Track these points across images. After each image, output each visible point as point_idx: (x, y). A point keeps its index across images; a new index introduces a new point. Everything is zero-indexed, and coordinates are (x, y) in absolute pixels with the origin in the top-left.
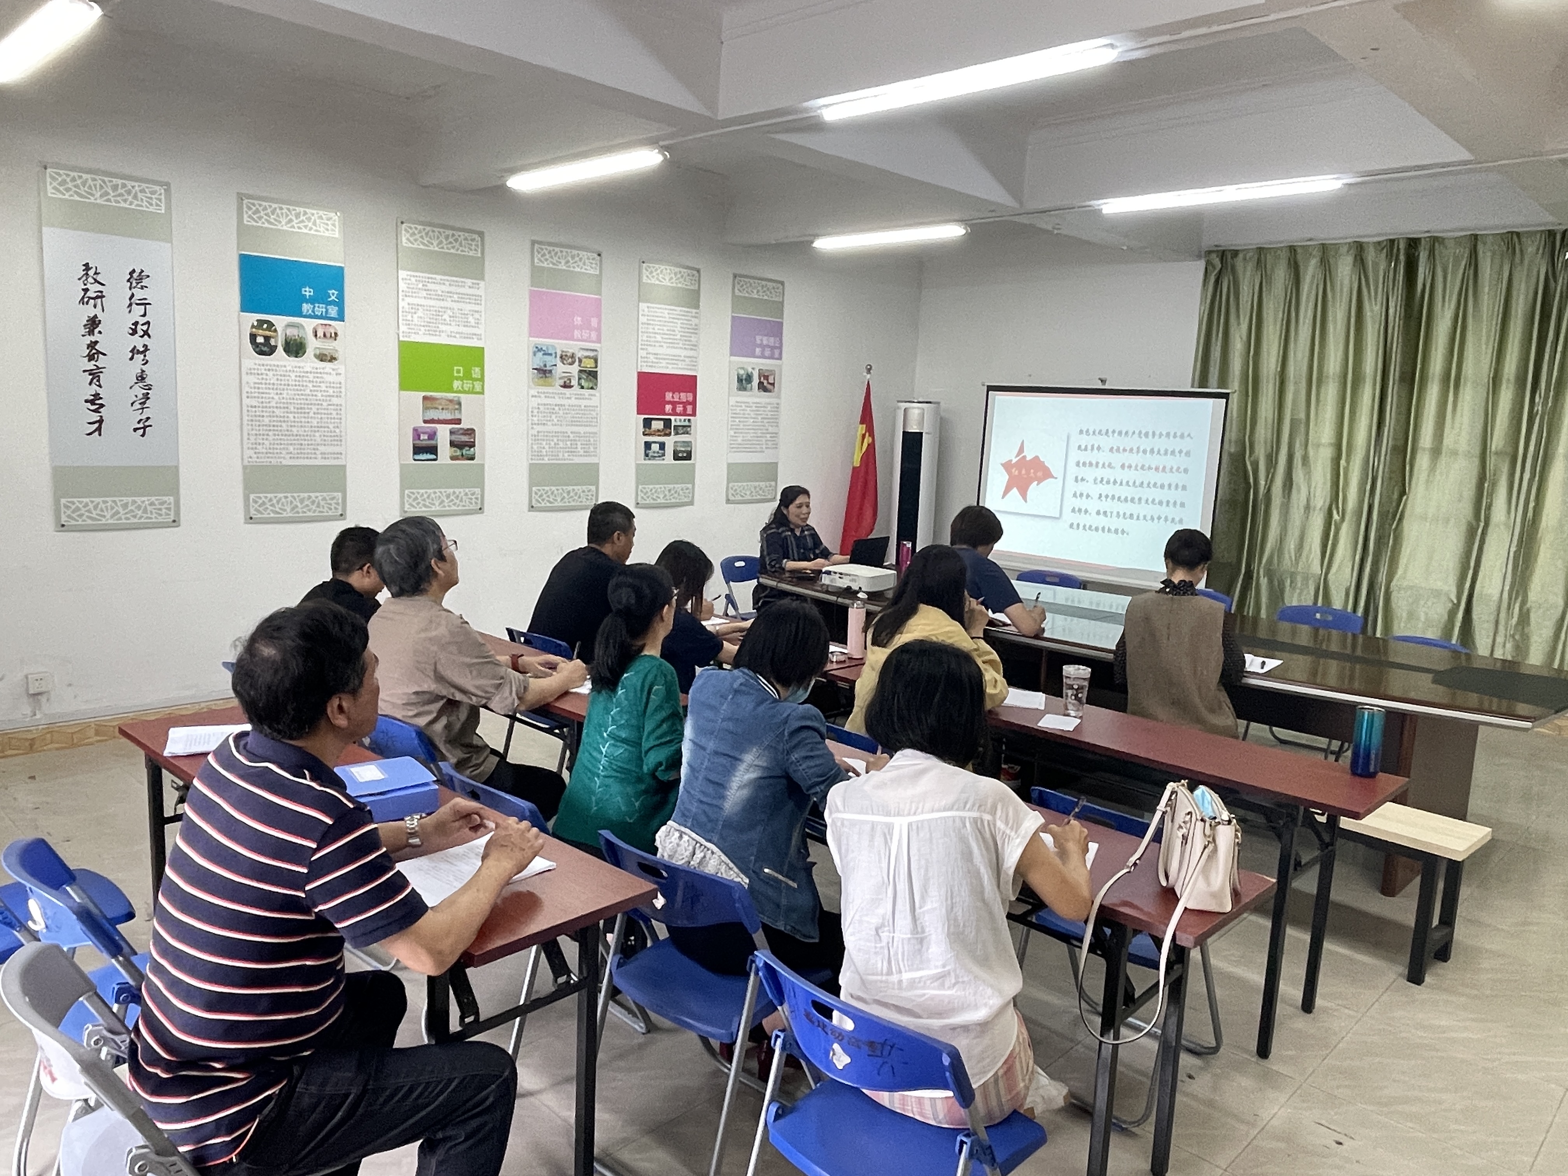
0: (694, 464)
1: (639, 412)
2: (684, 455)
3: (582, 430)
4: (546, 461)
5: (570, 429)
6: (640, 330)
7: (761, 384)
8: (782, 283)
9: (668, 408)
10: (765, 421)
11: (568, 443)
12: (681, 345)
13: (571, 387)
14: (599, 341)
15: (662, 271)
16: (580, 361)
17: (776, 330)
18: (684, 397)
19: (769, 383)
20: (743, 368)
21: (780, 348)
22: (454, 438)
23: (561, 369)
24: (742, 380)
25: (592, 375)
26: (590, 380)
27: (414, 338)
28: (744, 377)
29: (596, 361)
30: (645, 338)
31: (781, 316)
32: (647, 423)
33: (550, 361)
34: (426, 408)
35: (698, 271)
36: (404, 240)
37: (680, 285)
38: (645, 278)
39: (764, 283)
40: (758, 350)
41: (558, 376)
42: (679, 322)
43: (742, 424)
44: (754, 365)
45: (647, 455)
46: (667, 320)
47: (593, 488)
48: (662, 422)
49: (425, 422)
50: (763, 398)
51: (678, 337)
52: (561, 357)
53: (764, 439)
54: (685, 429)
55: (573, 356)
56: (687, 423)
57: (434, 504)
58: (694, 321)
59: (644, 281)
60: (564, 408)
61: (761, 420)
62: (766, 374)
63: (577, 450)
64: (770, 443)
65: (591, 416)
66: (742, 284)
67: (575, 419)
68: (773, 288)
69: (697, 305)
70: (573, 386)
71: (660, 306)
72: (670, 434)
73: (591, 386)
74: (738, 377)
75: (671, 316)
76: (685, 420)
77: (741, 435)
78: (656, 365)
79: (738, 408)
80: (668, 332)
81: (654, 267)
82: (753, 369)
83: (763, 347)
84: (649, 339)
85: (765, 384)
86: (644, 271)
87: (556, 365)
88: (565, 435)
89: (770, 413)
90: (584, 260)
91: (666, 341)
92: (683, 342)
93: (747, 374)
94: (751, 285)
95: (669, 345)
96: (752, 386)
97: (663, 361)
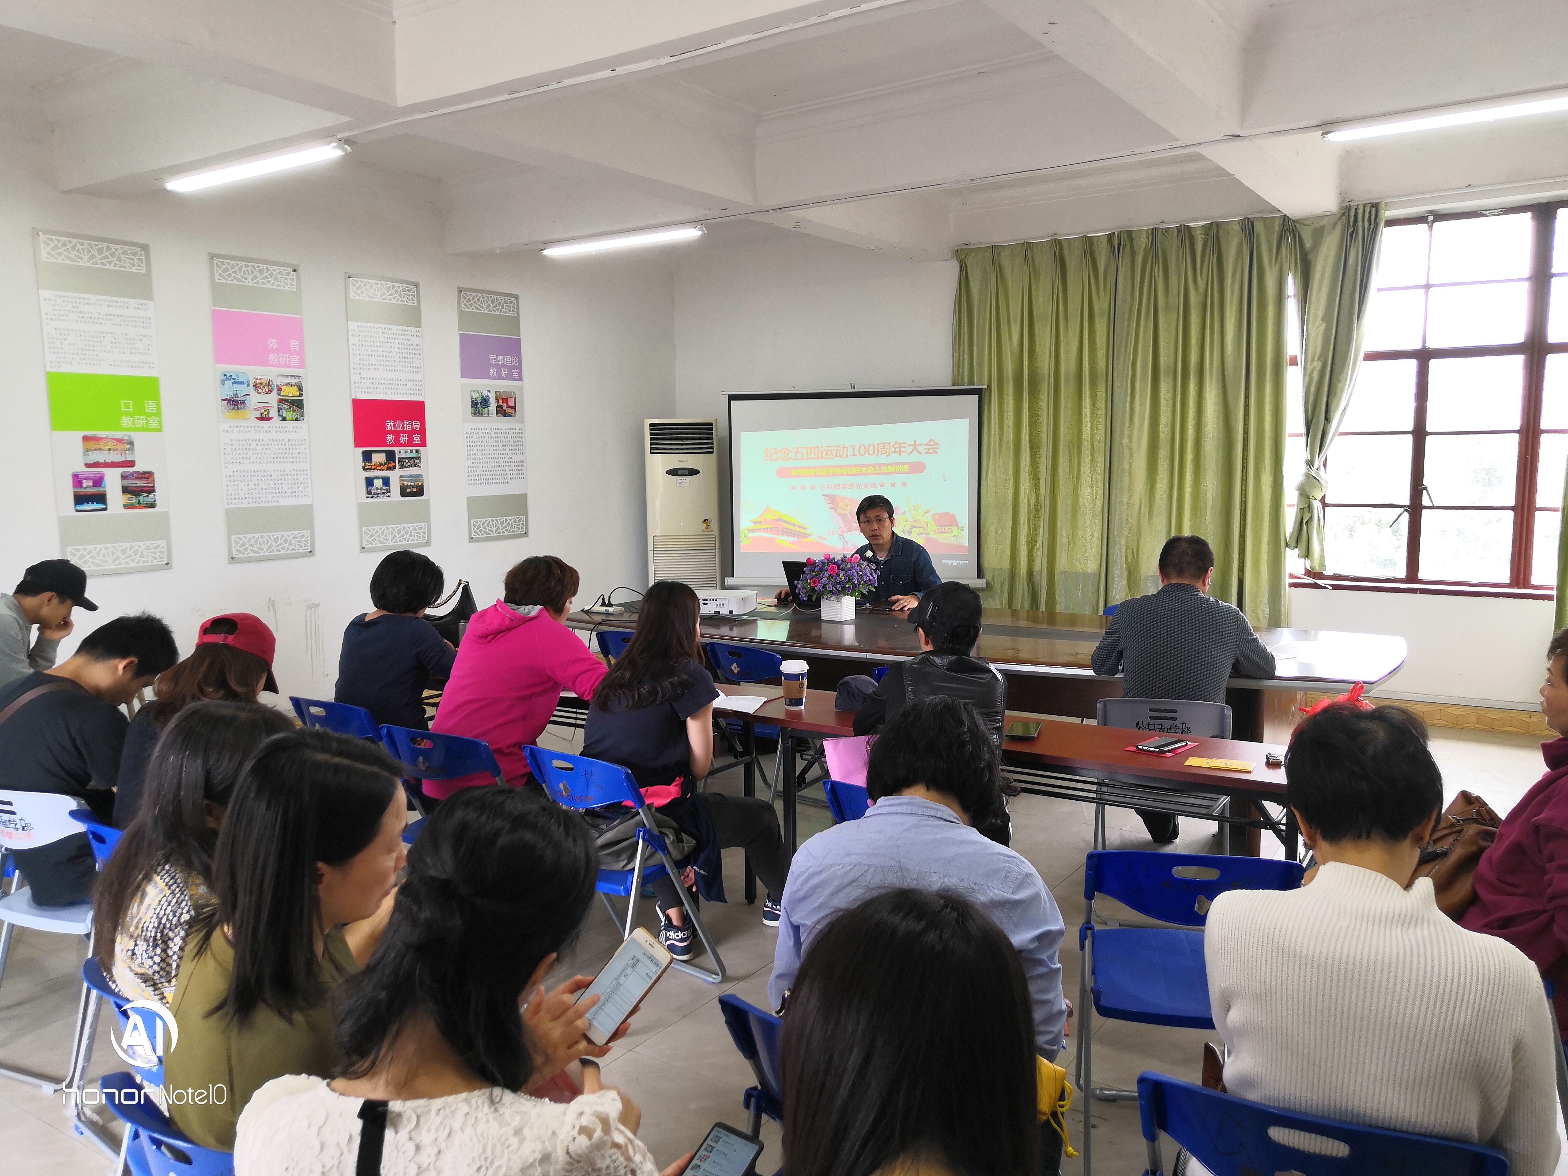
0: (427, 500)
1: (357, 445)
2: (414, 490)
3: (287, 467)
4: (245, 505)
5: (272, 467)
6: (351, 352)
7: (499, 408)
8: (516, 297)
9: (390, 438)
10: (507, 448)
11: (272, 483)
12: (400, 368)
13: (269, 419)
14: (302, 365)
15: (371, 287)
16: (279, 390)
17: (514, 347)
18: (410, 425)
20: (478, 392)
21: (519, 368)
22: (126, 483)
23: (255, 400)
24: (476, 404)
25: (297, 404)
26: (294, 411)
27: (66, 369)
28: (479, 401)
29: (300, 389)
30: (357, 361)
31: (518, 332)
32: (367, 457)
33: (242, 390)
34: (87, 451)
35: (416, 285)
36: (44, 255)
37: (395, 302)
38: (352, 294)
39: (494, 296)
40: (493, 371)
41: (252, 408)
42: (397, 342)
43: (480, 453)
44: (489, 387)
45: (369, 493)
46: (382, 340)
47: (307, 533)
48: (384, 455)
49: (88, 465)
50: (504, 423)
51: (398, 359)
52: (255, 386)
53: (507, 469)
54: (414, 461)
55: (269, 384)
56: (414, 455)
57: (106, 562)
58: (415, 341)
59: (352, 297)
60: (263, 443)
61: (502, 448)
62: (504, 397)
63: (283, 491)
64: (515, 473)
65: (298, 451)
66: (469, 299)
67: (277, 455)
68: (506, 302)
69: (417, 323)
70: (272, 418)
71: (372, 325)
72: (394, 467)
73: (295, 417)
74: (472, 401)
75: (386, 336)
76: (412, 452)
77: (480, 466)
78: (372, 390)
79: (475, 436)
80: (384, 354)
81: (362, 282)
82: (489, 391)
83: (499, 367)
84: (362, 362)
85: (505, 408)
86: (351, 286)
87: (249, 395)
88: (266, 473)
89: (512, 440)
90: (276, 276)
91: (382, 363)
92: (401, 364)
93: (482, 397)
94: (478, 300)
95: (385, 368)
96: (488, 411)
97: (380, 386)
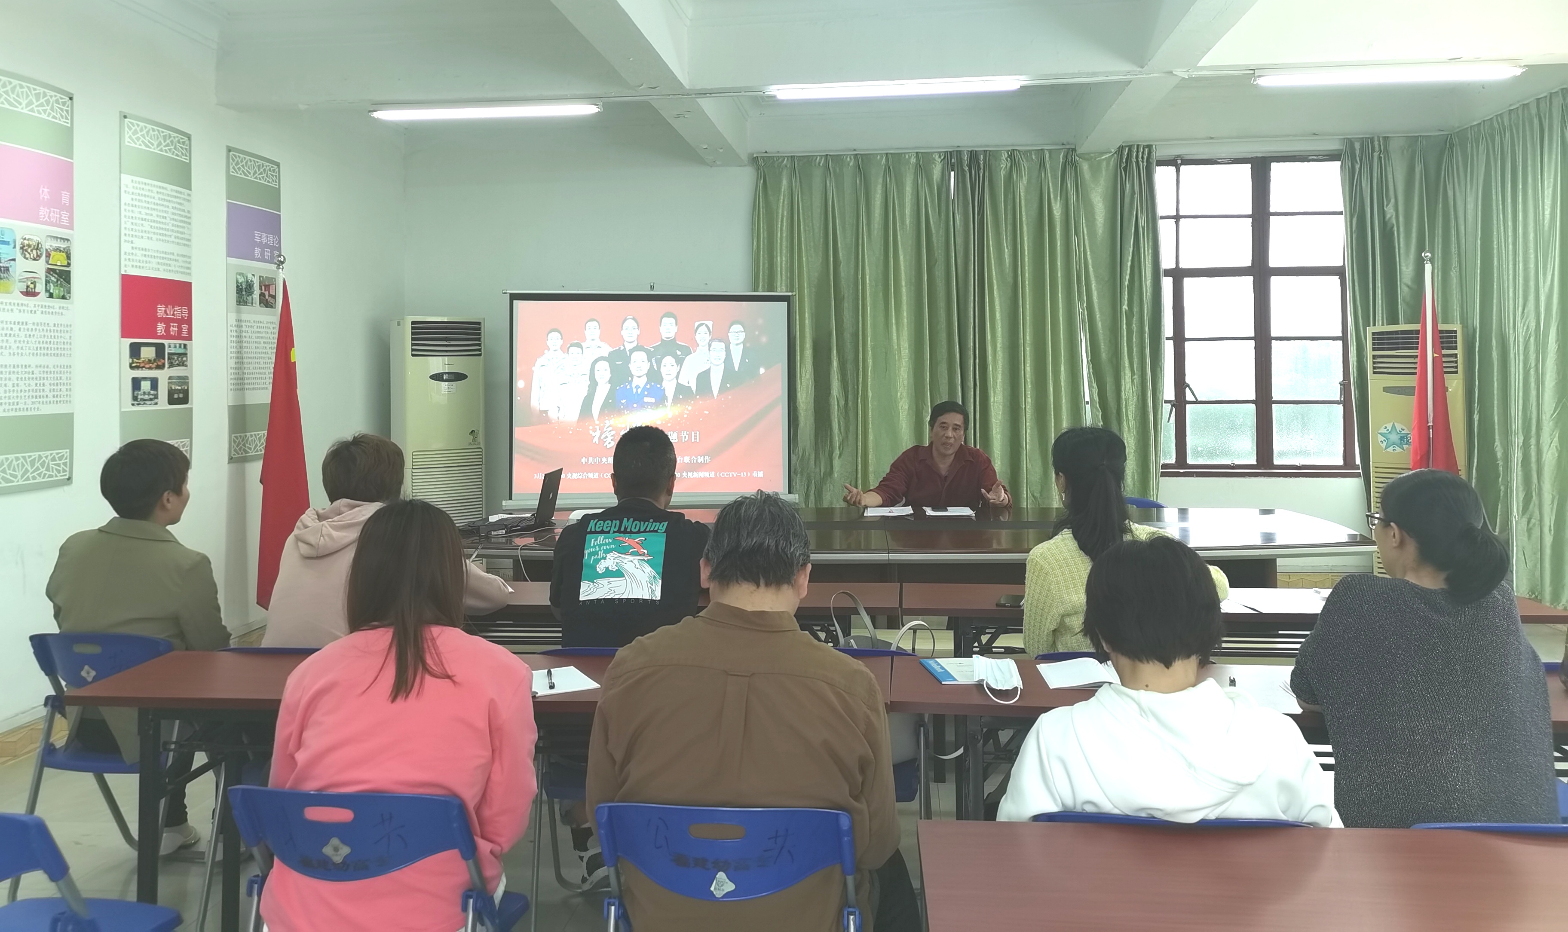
0: (191, 409)
1: (125, 334)
2: (180, 396)
3: (51, 361)
5: (33, 361)
6: (123, 213)
7: (262, 295)
8: (278, 165)
9: (161, 327)
10: (268, 346)
11: (33, 383)
12: (173, 239)
13: (34, 294)
14: (71, 225)
15: (148, 132)
16: (48, 256)
17: (273, 224)
18: (179, 312)
19: (270, 295)
20: (243, 275)
21: (279, 250)
23: (21, 267)
24: (241, 291)
25: (64, 277)
26: (61, 286)
28: (244, 287)
29: (68, 256)
30: (129, 226)
31: (279, 207)
32: (135, 350)
33: (7, 252)
37: (169, 154)
38: (127, 139)
39: (261, 162)
40: (257, 251)
41: (17, 278)
42: (171, 205)
43: (243, 351)
44: (253, 270)
45: (135, 398)
46: (156, 200)
47: (65, 452)
48: (153, 349)
50: (264, 316)
51: (170, 227)
52: (22, 248)
53: (267, 371)
54: (181, 359)
55: (38, 247)
56: (181, 351)
58: (187, 206)
59: (126, 143)
60: (26, 327)
61: (262, 345)
62: (267, 284)
63: (45, 394)
65: (63, 340)
66: (238, 161)
67: (41, 345)
68: (270, 170)
69: (187, 184)
70: (39, 293)
71: (146, 181)
72: (164, 365)
73: (62, 294)
74: (238, 287)
75: (160, 196)
76: (180, 347)
77: (244, 367)
78: (144, 265)
79: (239, 330)
80: (158, 219)
81: (138, 125)
82: (253, 275)
83: (262, 246)
84: (134, 227)
85: (267, 297)
86: (126, 129)
87: (14, 260)
88: (27, 370)
89: (271, 336)
90: (53, 104)
91: (156, 231)
92: (174, 234)
94: (246, 163)
95: (158, 237)
96: (252, 299)
97: (152, 260)
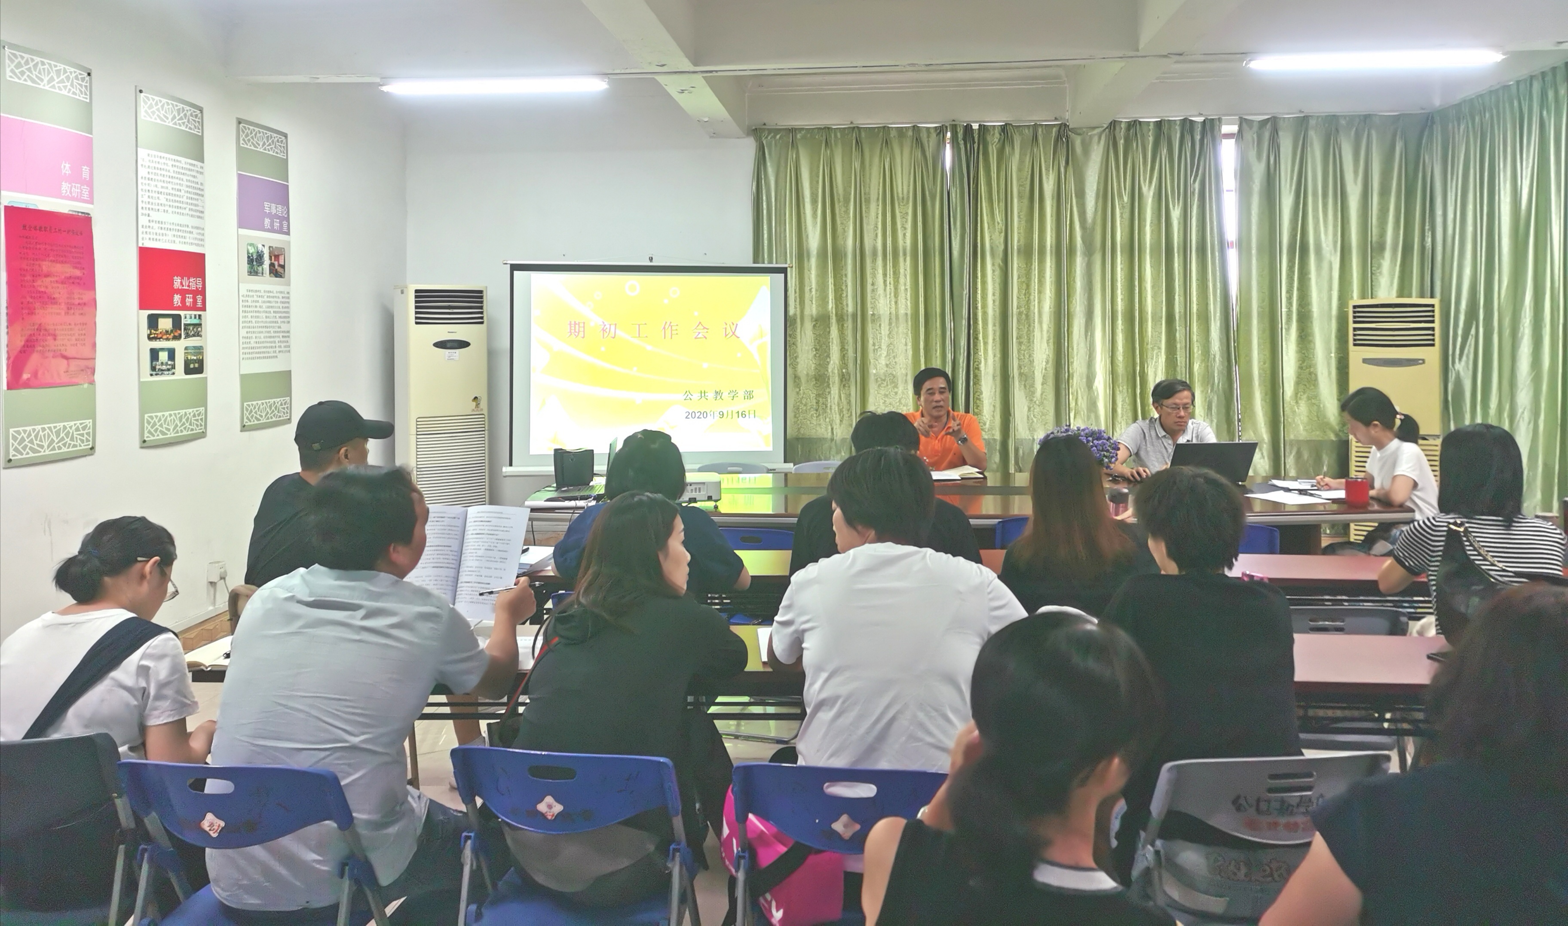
0: (206, 378)
1: (143, 306)
2: (195, 366)
6: (140, 187)
7: (272, 265)
8: (286, 136)
9: (177, 298)
10: (278, 315)
12: (187, 211)
14: (91, 201)
15: (163, 106)
17: (282, 195)
18: (193, 283)
19: (280, 266)
20: (251, 245)
21: (288, 219)
24: (252, 261)
28: (255, 257)
30: (146, 199)
31: (287, 177)
32: (153, 322)
35: (201, 111)
37: (183, 128)
38: (142, 113)
39: (269, 133)
40: (267, 221)
42: (185, 178)
43: (254, 320)
44: (264, 240)
45: (153, 368)
46: (172, 174)
48: (170, 320)
50: (274, 285)
51: (184, 199)
53: (277, 340)
54: (196, 330)
56: (196, 321)
58: (200, 178)
59: (143, 118)
61: (273, 314)
62: (276, 254)
64: (283, 345)
66: (247, 133)
68: (278, 141)
69: (200, 157)
71: (163, 154)
72: (180, 336)
74: (249, 257)
75: (176, 169)
76: (195, 318)
77: (254, 335)
78: (161, 237)
79: (250, 299)
80: (174, 192)
81: (153, 100)
82: (263, 246)
83: (272, 217)
84: (151, 200)
85: (276, 267)
86: (142, 103)
89: (281, 305)
90: (73, 80)
91: (171, 204)
92: (189, 207)
93: (258, 252)
94: (256, 135)
95: (174, 210)
96: (263, 269)
97: (168, 232)
